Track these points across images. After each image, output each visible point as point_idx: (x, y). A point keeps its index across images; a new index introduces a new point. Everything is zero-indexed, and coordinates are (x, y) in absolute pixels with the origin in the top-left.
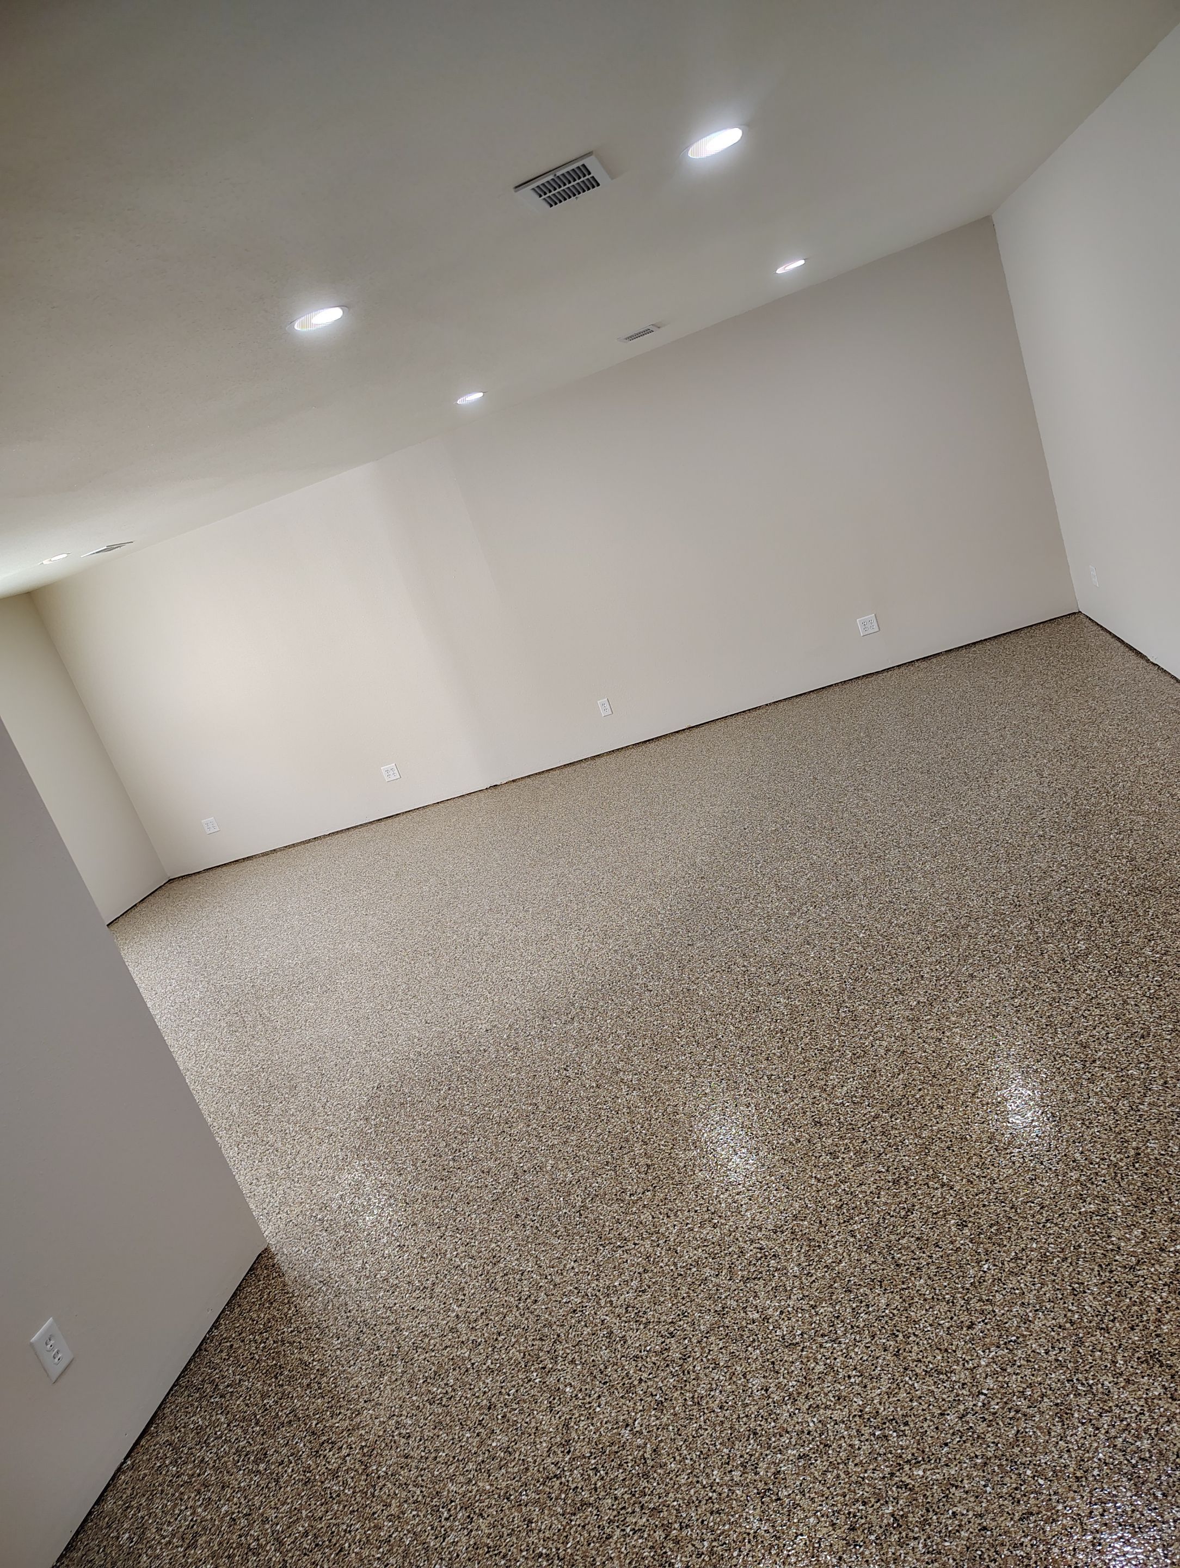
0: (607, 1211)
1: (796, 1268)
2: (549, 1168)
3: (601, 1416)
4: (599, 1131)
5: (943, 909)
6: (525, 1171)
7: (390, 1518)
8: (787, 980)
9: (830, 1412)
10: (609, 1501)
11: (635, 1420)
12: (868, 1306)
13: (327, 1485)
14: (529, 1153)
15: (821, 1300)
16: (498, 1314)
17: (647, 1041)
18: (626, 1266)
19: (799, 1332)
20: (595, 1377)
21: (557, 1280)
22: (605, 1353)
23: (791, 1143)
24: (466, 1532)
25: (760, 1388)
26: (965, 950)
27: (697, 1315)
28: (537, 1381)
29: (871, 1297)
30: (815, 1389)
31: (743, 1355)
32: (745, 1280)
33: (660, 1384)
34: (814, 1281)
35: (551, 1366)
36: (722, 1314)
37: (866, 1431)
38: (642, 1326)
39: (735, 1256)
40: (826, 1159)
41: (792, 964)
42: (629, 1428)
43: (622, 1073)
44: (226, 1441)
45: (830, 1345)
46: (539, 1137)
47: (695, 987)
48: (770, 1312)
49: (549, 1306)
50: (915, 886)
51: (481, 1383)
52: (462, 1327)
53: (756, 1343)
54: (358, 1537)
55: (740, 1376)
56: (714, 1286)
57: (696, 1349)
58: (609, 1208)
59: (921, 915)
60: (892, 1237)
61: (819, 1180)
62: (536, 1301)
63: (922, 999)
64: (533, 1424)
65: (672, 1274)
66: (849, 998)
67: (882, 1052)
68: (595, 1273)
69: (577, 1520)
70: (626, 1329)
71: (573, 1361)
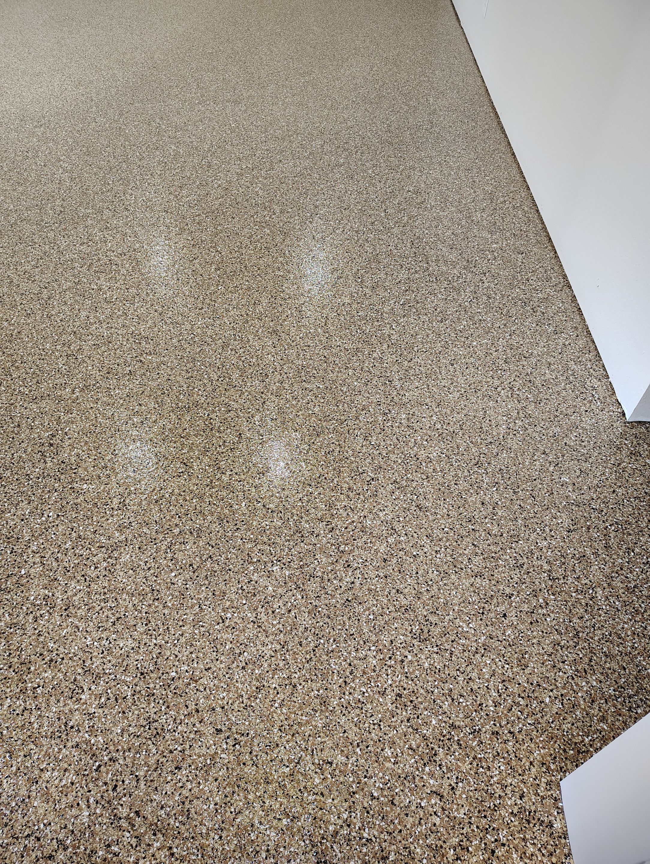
0: (28, 228)
4: (37, 188)
5: (284, 124)
8: (181, 138)
17: (84, 149)
26: (284, 148)
27: (63, 282)
32: (96, 272)
38: (30, 282)
41: (187, 129)
47: (125, 127)
50: (275, 108)
53: (90, 298)
56: (77, 271)
59: (271, 124)
63: (249, 166)
66: (211, 156)
67: (216, 186)
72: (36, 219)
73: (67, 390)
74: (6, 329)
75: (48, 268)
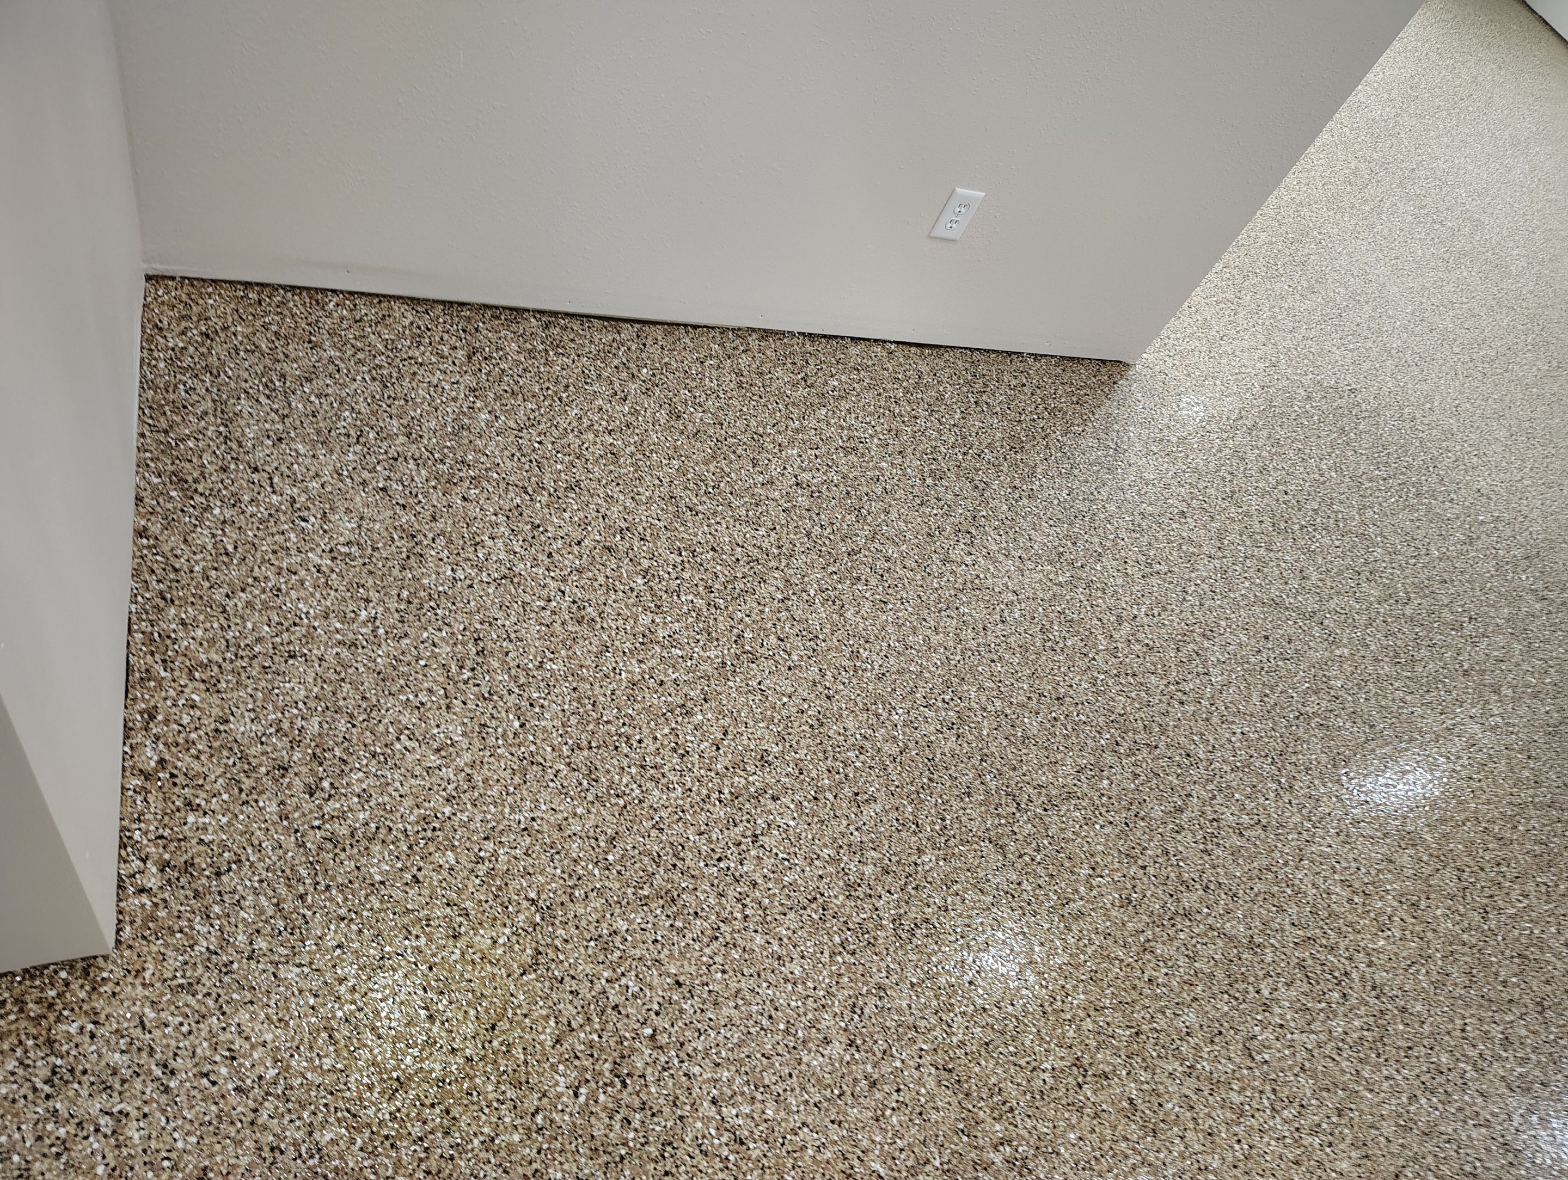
1: (1340, 1030)
2: (1338, 652)
3: (1092, 833)
4: (1408, 698)
6: (1322, 623)
7: (927, 639)
9: (1191, 1126)
10: (1015, 877)
11: (1102, 877)
12: (1330, 1145)
13: (934, 556)
14: (1348, 620)
15: (1314, 1076)
16: (1154, 664)
17: (1556, 715)
18: (1262, 800)
19: (1267, 1057)
20: (1129, 809)
21: (1215, 720)
22: (1157, 813)
23: (1497, 974)
24: (939, 727)
25: (1188, 1024)
27: (1239, 914)
28: (1103, 742)
29: (1342, 1146)
30: (1210, 1098)
31: (1215, 989)
32: (1301, 966)
33: (1149, 894)
34: (1334, 1060)
35: (1122, 751)
36: (1253, 946)
38: (1202, 847)
39: (1324, 942)
40: (1496, 1032)
42: (1091, 872)
43: (1496, 698)
44: (939, 431)
45: (1267, 1105)
46: (1370, 622)
48: (1277, 1010)
49: (1184, 722)
51: (1078, 678)
52: (1126, 628)
53: (1235, 1003)
54: (900, 614)
55: (1192, 994)
56: (1279, 924)
57: (1201, 926)
58: (1319, 751)
60: (1430, 1159)
61: (1463, 1030)
62: (1183, 703)
64: (1059, 756)
65: (1274, 864)
68: (1238, 764)
70: (1192, 828)
71: (1136, 776)
72: (1342, 749)
73: (998, 1127)
74: (1076, 881)
75: (1252, 858)
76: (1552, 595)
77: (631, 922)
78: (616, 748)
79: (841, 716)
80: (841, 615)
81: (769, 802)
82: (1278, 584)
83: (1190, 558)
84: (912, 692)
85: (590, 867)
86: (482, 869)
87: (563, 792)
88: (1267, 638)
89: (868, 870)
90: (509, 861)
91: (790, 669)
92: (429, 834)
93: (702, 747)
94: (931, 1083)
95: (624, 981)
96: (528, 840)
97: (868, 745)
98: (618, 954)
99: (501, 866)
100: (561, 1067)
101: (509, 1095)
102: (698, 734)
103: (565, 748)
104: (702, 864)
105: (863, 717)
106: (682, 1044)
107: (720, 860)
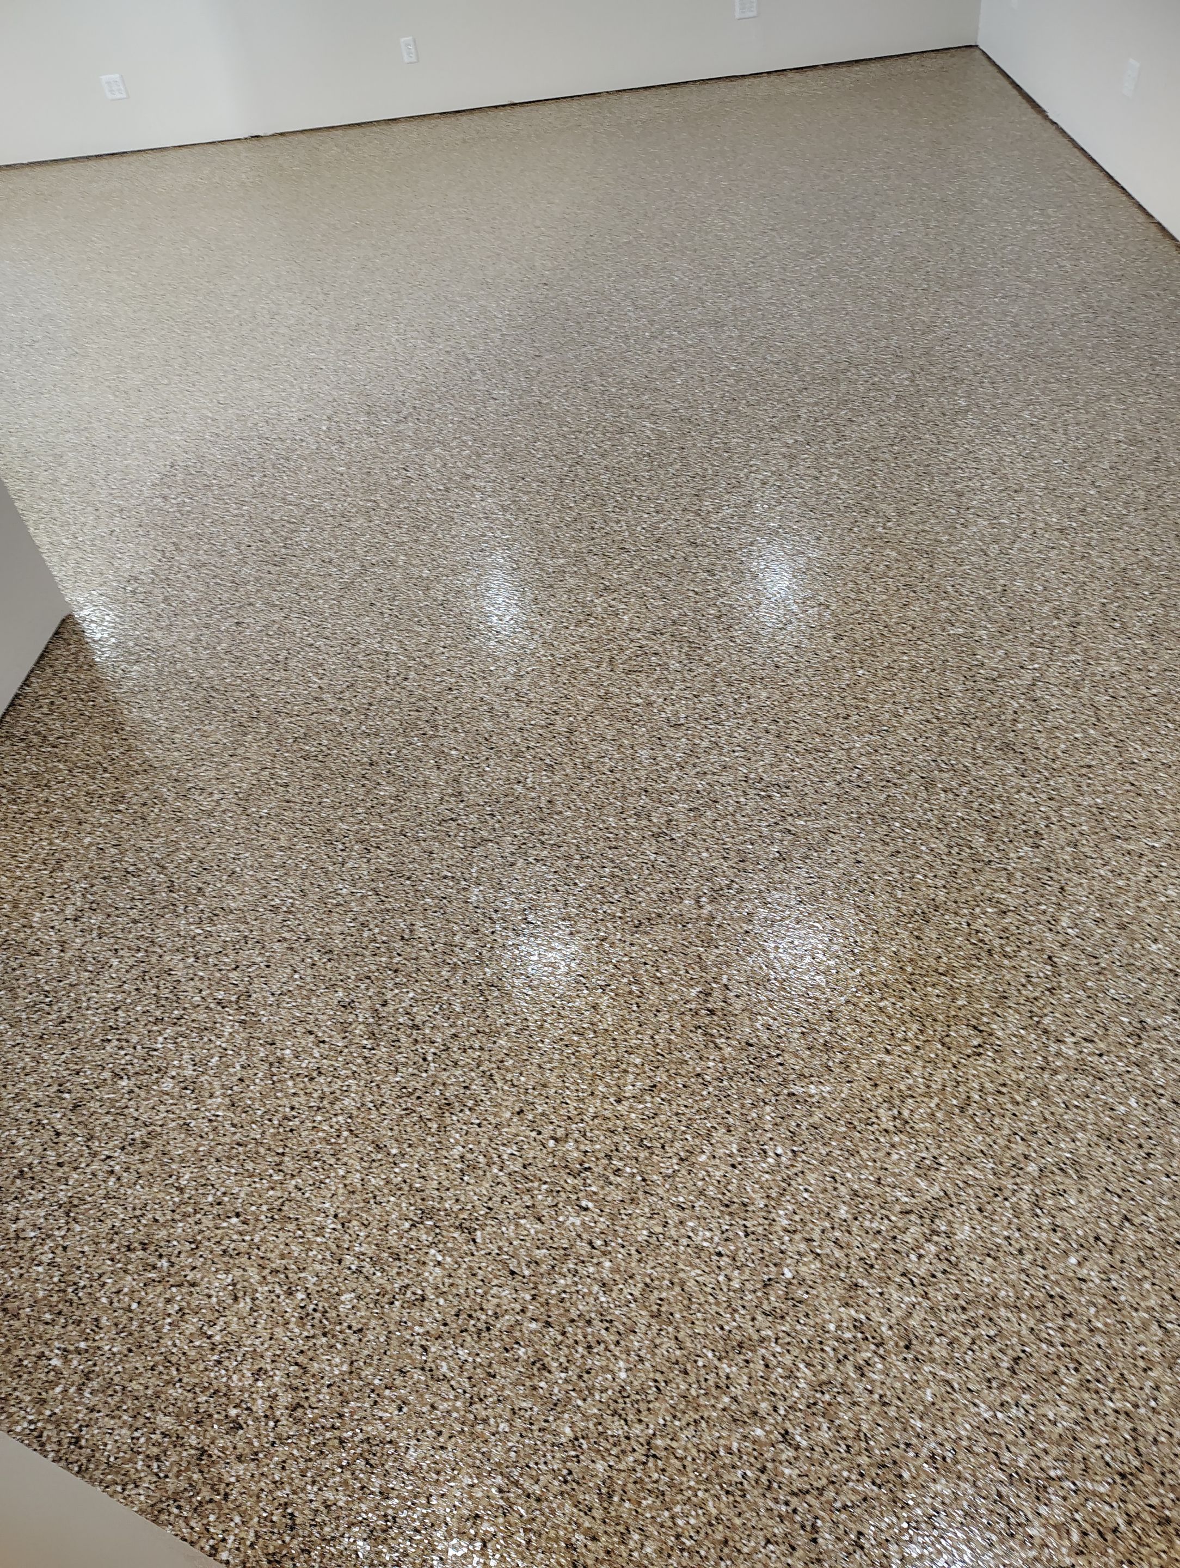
7: (280, 848)
13: (202, 822)
15: (704, 691)
16: (366, 687)
21: (427, 662)
24: (365, 860)
31: (629, 731)
33: (549, 751)
35: (431, 733)
36: (606, 697)
37: (752, 792)
44: (71, 785)
46: (383, 532)
48: (654, 698)
54: (249, 864)
62: (406, 679)
64: (421, 779)
69: (479, 851)
71: (455, 730)
76: (405, 412)
77: (457, 1142)
78: (291, 1131)
79: (328, 934)
80: (231, 912)
81: (386, 1009)
82: (329, 581)
83: (281, 632)
84: (326, 873)
85: (397, 1170)
86: (368, 1268)
87: (318, 1185)
88: (372, 604)
89: (470, 944)
90: (369, 1243)
91: (268, 966)
92: (318, 1315)
93: (317, 1055)
94: (645, 939)
95: (505, 1157)
96: (354, 1223)
97: (362, 919)
98: (481, 1159)
99: (370, 1250)
100: (561, 1219)
101: (572, 1266)
102: (303, 1056)
103: (276, 1178)
104: (424, 1075)
105: (335, 917)
106: (569, 1118)
107: (425, 1059)
